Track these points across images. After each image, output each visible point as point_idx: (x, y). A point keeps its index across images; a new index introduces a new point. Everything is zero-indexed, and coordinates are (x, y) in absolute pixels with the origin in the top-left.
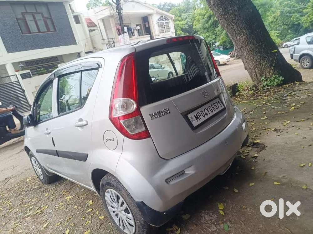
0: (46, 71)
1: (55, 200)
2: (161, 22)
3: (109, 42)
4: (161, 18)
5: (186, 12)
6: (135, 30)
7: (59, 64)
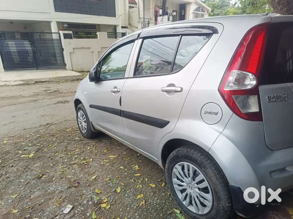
0: (85, 36)
1: (98, 154)
2: (197, 12)
3: (144, 21)
4: (198, 9)
5: (219, 9)
6: (171, 15)
7: (98, 32)
